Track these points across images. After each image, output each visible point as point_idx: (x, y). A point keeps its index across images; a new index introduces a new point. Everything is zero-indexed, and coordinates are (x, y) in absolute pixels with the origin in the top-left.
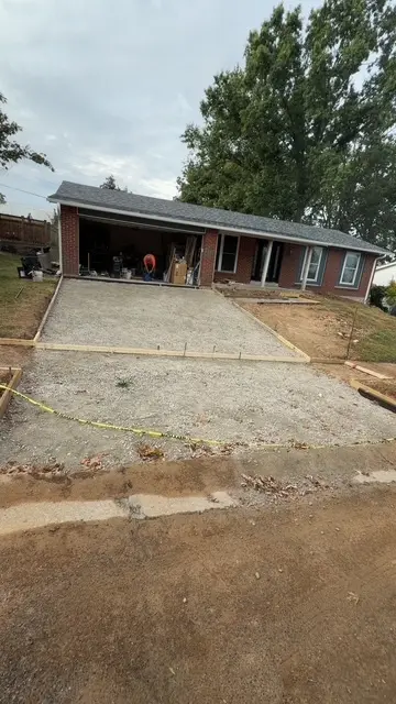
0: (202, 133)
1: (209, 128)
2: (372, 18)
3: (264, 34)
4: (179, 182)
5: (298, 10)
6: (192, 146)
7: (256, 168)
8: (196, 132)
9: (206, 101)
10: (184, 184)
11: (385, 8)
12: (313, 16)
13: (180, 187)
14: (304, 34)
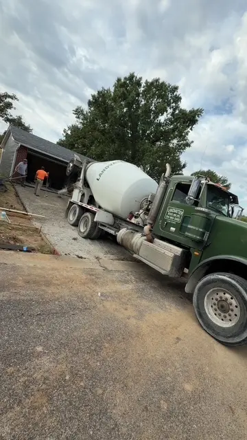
0: (85, 113)
1: (90, 112)
2: (170, 95)
3: (125, 83)
4: (64, 131)
5: (141, 78)
6: (78, 118)
7: (113, 141)
8: (82, 111)
9: (91, 100)
10: (67, 134)
11: (175, 94)
12: (147, 82)
13: (65, 134)
14: (141, 89)
